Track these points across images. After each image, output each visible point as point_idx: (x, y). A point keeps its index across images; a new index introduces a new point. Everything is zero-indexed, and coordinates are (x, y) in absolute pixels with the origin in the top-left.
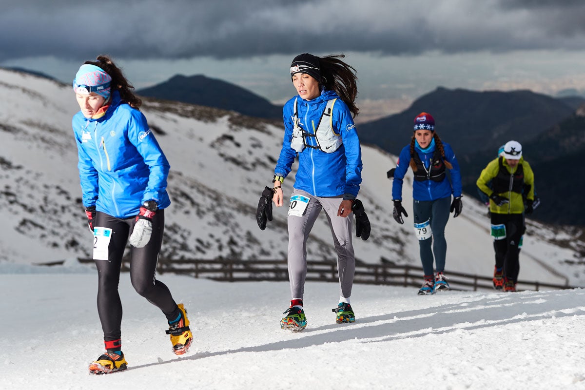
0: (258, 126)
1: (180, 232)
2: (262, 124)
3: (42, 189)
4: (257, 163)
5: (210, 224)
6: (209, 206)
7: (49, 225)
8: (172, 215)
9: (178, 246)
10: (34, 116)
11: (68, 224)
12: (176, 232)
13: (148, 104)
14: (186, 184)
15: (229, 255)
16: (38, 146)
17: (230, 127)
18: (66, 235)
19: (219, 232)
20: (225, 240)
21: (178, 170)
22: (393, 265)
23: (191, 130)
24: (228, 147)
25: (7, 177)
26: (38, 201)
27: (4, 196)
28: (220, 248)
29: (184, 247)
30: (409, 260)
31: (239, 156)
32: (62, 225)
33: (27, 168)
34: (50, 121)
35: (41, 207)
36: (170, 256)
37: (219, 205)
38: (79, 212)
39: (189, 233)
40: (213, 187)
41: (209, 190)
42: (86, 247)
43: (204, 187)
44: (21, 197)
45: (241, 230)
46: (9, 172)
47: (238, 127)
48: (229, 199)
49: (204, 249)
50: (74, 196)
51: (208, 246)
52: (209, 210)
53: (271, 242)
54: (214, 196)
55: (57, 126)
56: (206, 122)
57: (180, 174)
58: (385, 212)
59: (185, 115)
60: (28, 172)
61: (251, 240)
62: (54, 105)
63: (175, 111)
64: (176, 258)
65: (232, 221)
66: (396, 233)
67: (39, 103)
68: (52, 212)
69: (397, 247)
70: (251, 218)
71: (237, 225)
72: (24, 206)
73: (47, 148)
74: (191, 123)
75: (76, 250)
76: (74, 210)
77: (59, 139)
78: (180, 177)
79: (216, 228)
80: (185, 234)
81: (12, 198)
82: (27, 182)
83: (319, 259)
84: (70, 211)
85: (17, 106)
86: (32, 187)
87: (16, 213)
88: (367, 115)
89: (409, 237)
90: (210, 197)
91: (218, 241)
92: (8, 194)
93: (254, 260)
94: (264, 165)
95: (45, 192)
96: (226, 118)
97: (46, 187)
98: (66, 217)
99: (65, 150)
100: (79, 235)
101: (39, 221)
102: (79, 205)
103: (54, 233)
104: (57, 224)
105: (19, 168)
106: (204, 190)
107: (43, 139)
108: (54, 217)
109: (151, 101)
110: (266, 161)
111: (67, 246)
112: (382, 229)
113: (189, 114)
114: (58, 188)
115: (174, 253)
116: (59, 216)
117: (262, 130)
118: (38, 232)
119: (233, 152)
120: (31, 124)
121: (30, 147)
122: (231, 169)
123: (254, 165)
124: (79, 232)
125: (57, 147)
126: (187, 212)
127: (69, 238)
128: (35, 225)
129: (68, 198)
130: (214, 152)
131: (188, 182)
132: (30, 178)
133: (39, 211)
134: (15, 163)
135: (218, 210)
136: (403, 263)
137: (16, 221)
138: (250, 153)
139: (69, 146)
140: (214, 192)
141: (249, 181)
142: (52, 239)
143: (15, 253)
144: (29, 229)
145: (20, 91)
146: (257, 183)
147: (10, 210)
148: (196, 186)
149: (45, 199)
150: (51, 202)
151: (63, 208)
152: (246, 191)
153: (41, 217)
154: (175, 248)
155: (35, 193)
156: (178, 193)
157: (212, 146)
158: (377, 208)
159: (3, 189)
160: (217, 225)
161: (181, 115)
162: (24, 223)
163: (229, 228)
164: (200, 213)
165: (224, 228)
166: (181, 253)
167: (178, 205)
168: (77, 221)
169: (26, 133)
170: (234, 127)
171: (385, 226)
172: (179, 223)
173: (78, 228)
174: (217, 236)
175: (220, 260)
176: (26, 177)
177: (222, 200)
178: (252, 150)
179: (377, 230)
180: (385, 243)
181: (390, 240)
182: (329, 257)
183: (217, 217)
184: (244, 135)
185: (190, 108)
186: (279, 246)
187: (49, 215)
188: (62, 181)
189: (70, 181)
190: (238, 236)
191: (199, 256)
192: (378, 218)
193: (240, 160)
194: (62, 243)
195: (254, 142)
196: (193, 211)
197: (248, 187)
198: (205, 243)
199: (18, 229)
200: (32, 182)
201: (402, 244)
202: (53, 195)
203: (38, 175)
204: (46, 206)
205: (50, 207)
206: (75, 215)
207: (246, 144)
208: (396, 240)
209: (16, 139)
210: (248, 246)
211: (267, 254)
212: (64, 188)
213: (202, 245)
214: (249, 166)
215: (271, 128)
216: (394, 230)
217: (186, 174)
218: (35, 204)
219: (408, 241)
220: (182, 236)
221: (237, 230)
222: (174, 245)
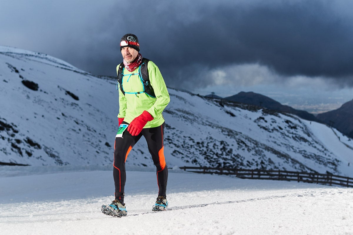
0: (275, 114)
1: (240, 158)
2: (276, 113)
3: (183, 138)
4: (274, 129)
5: (253, 154)
6: (253, 147)
7: (185, 153)
8: (237, 150)
9: (239, 164)
10: (180, 107)
11: (193, 153)
12: (238, 158)
13: (229, 103)
14: (243, 137)
15: (260, 168)
16: (182, 120)
17: (263, 114)
18: (192, 157)
19: (257, 158)
20: (259, 161)
21: (240, 132)
22: (332, 175)
23: (246, 115)
24: (262, 122)
25: (169, 132)
26: (181, 143)
27: (167, 140)
28: (257, 165)
29: (242, 164)
30: (339, 173)
31: (266, 126)
32: (190, 153)
33: (177, 129)
34: (187, 109)
35: (182, 145)
36: (235, 168)
37: (257, 147)
38: (198, 148)
39: (244, 158)
40: (255, 139)
41: (253, 140)
42: (200, 163)
43: (251, 139)
44: (174, 141)
45: (266, 158)
46: (169, 130)
47: (266, 114)
48: (261, 144)
49: (250, 165)
50: (196, 141)
51: (252, 164)
52: (252, 148)
53: (279, 163)
54: (255, 143)
55: (190, 112)
56: (253, 111)
57: (241, 133)
58: (329, 152)
59: (244, 108)
60: (177, 131)
61: (270, 162)
62: (189, 103)
63: (240, 107)
64: (238, 168)
65: (263, 154)
66: (333, 161)
67: (183, 102)
68: (187, 147)
69: (334, 167)
70: (271, 152)
71: (265, 156)
72: (175, 145)
73: (185, 121)
74: (246, 112)
75: (196, 164)
76: (196, 147)
77: (191, 117)
78: (241, 134)
79: (255, 156)
80: (242, 159)
81: (170, 141)
82: (177, 135)
83: (300, 171)
84: (194, 147)
85: (174, 103)
86: (179, 137)
87: (172, 147)
88: (323, 110)
89: (339, 163)
90: (253, 143)
91: (256, 162)
92: (169, 139)
93: (271, 170)
94: (277, 130)
95: (184, 139)
96: (261, 110)
97: (184, 137)
98: (192, 150)
99: (193, 122)
100: (198, 158)
101: (181, 151)
102: (198, 145)
103: (187, 156)
104: (189, 153)
105: (174, 129)
106: (251, 140)
107: (184, 117)
108: (187, 150)
109: (230, 102)
110: (278, 128)
111: (192, 162)
112: (327, 159)
113: (246, 108)
114: (189, 137)
115: (237, 166)
116: (190, 149)
117: (276, 115)
118: (180, 156)
119: (264, 124)
120: (179, 110)
121: (178, 120)
122: (263, 132)
123: (272, 130)
124: (198, 156)
125: (190, 121)
126: (243, 149)
127: (193, 159)
128: (180, 153)
129: (194, 142)
130: (256, 124)
131: (244, 137)
132: (178, 133)
133: (181, 147)
134: (172, 127)
135: (257, 149)
136: (336, 174)
137: (172, 151)
138: (271, 125)
139: (194, 120)
140: (255, 141)
141: (270, 137)
142: (186, 159)
143: (170, 164)
144: (177, 154)
145: (175, 97)
146: (274, 138)
147: (169, 146)
148: (248, 138)
149: (184, 142)
150: (186, 143)
151: (191, 146)
152: (269, 141)
153: (182, 149)
154: (238, 164)
155: (180, 139)
156: (240, 141)
157: (255, 121)
158: (325, 150)
159: (167, 138)
160: (256, 155)
161: (242, 108)
162: (175, 152)
163: (261, 157)
164: (249, 150)
165: (259, 157)
166: (240, 167)
167: (240, 146)
168: (197, 151)
169: (177, 114)
170: (264, 114)
171: (329, 158)
172: (240, 154)
173: (197, 155)
174: (256, 160)
175: (257, 170)
176: (176, 133)
177: (259, 145)
178: (272, 123)
179: (325, 159)
180: (328, 165)
181: (331, 164)
182: (304, 170)
183: (256, 151)
184: (268, 117)
185: (246, 106)
186: (282, 165)
187: (185, 149)
188: (191, 135)
189: (195, 135)
190: (265, 160)
191: (248, 168)
192: (326, 154)
193: (266, 128)
194: (190, 161)
195: (273, 120)
196: (246, 149)
197: (270, 139)
198: (251, 163)
199: (172, 154)
200: (179, 135)
201: (336, 166)
202: (187, 140)
203: (181, 132)
204: (184, 144)
205: (186, 145)
206: (196, 149)
207: (270, 121)
208: (333, 164)
209: (173, 116)
210: (269, 165)
211: (277, 168)
212: (192, 138)
213: (249, 164)
214: (271, 130)
215: (280, 115)
216: (333, 160)
217: (243, 133)
218: (180, 144)
219: (339, 165)
220: (241, 159)
221: (265, 158)
222: (237, 163)
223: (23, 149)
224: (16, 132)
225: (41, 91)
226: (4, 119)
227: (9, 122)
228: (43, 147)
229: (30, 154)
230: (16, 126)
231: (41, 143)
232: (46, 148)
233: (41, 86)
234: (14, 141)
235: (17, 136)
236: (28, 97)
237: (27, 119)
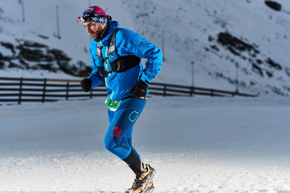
223: (264, 69)
224: (257, 52)
225: (284, 11)
226: (246, 40)
227: (250, 42)
228: (284, 68)
229: (270, 75)
230: (257, 47)
231: (282, 64)
232: (287, 69)
233: (284, 6)
234: (255, 62)
235: (259, 57)
236: (271, 17)
237: (269, 40)
